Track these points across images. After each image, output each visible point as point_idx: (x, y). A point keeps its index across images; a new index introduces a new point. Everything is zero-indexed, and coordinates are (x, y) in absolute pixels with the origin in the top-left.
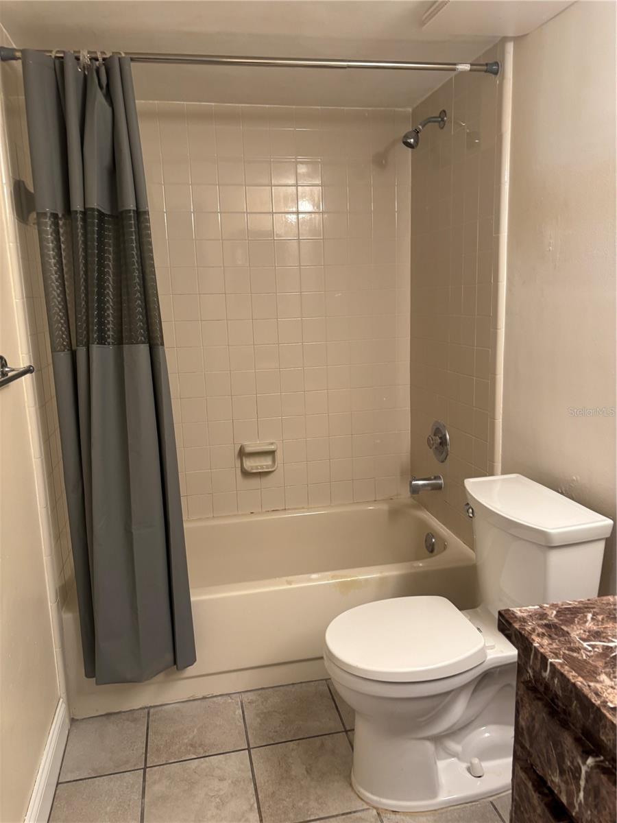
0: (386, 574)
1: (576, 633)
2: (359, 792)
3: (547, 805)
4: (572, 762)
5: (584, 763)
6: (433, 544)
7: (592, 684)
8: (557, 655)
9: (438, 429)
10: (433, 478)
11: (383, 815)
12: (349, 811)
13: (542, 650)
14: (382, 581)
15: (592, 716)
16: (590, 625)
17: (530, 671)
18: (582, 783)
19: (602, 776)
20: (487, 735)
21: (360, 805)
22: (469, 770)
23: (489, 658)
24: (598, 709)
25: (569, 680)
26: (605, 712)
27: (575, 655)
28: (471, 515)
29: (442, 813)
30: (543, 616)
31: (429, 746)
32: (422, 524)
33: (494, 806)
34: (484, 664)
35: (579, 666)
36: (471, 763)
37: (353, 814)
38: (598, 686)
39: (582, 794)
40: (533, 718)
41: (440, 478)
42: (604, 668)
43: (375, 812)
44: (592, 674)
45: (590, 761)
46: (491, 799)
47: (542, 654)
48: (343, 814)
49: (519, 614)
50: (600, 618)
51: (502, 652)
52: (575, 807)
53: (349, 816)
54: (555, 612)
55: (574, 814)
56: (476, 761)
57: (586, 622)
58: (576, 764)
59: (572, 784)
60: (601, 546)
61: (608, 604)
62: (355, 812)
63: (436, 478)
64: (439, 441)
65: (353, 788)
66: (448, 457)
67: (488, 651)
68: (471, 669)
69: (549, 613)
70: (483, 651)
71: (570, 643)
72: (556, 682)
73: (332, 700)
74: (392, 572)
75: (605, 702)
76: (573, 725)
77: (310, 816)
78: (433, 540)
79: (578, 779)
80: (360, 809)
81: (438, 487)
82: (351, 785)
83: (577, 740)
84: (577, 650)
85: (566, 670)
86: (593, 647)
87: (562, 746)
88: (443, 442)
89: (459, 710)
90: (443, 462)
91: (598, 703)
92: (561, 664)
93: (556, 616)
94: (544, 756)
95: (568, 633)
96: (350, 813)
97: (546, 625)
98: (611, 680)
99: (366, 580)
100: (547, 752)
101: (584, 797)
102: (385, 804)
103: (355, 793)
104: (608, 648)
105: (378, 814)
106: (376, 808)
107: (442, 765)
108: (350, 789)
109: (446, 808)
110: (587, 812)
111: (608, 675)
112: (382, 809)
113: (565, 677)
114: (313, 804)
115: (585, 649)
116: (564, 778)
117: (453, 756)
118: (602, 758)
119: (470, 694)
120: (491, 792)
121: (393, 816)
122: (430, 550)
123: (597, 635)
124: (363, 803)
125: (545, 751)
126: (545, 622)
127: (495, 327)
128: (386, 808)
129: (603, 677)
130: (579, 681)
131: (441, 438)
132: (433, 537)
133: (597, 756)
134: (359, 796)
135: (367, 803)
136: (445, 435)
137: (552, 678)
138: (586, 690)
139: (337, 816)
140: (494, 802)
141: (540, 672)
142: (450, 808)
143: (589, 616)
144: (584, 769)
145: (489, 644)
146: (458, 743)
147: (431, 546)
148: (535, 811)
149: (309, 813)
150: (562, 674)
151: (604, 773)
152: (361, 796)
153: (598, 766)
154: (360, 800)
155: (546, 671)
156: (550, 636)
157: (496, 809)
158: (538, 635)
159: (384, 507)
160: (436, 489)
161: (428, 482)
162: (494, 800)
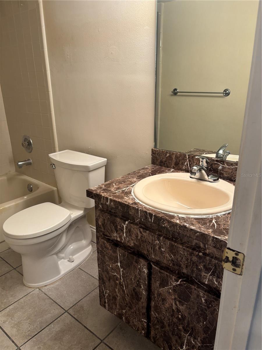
0: (18, 202)
1: (112, 189)
2: (29, 286)
3: (113, 245)
4: (120, 226)
5: (125, 224)
6: (32, 188)
7: (123, 200)
8: (110, 196)
9: (25, 138)
10: (27, 160)
11: (41, 289)
12: (27, 294)
13: (106, 196)
14: (17, 205)
15: (126, 208)
16: (115, 186)
17: (100, 206)
18: (125, 231)
19: (131, 225)
20: (72, 247)
21: (31, 290)
22: (69, 261)
23: (72, 217)
24: (128, 205)
25: (117, 201)
26: (130, 205)
27: (115, 195)
28: (54, 168)
29: (63, 279)
30: (101, 188)
31: (55, 256)
32: (25, 181)
33: (80, 269)
34: (71, 220)
35: (118, 197)
36: (69, 258)
37: (29, 294)
38: (125, 200)
39: (125, 235)
40: (104, 220)
41: (30, 160)
42: (125, 195)
43: (38, 289)
44: (122, 198)
45: (127, 222)
46: (78, 267)
47: (106, 197)
48: (25, 296)
49: (93, 189)
50: (117, 184)
51: (76, 214)
52: (123, 240)
53: (28, 295)
54: (104, 186)
55: (123, 242)
56: (71, 257)
57: (114, 186)
58: (122, 226)
59: (121, 233)
60: (104, 168)
61: (117, 180)
62: (30, 293)
63: (28, 160)
64: (27, 144)
65: (26, 286)
66: (33, 150)
67: (72, 215)
68: (67, 223)
69: (102, 186)
70: (70, 216)
71: (112, 192)
72: (112, 204)
73: (3, 261)
74: (19, 201)
75: (129, 203)
76: (118, 215)
77: (11, 303)
78: (31, 186)
79: (122, 231)
80: (32, 291)
81: (30, 164)
82: (24, 285)
83: (121, 219)
84: (115, 193)
85: (115, 199)
86: (119, 191)
87: (116, 223)
88: (29, 144)
89: (64, 239)
90: (30, 152)
91: (127, 204)
92: (113, 198)
93: (104, 187)
94: (109, 230)
95: (110, 190)
96: (28, 294)
97: (103, 190)
98: (128, 198)
99: (9, 207)
100: (111, 228)
101: (126, 235)
102: (41, 285)
103: (27, 287)
104: (123, 190)
105: (39, 289)
106: (38, 288)
107: (59, 262)
108: (25, 287)
109: (64, 276)
110: (127, 239)
111: (126, 197)
112: (40, 287)
113: (115, 200)
114: (10, 298)
115: (117, 192)
116: (118, 233)
117: (62, 259)
118: (129, 220)
119: (66, 233)
120: (78, 265)
121: (45, 287)
122: (31, 190)
123: (118, 188)
124: (32, 289)
125: (110, 228)
126: (102, 189)
127: (48, 91)
128: (41, 286)
129: (125, 198)
130: (120, 200)
131: (28, 142)
132: (31, 185)
133: (128, 221)
134: (29, 287)
135: (34, 288)
136: (30, 141)
137: (110, 203)
138: (123, 202)
139: (23, 297)
140: (80, 268)
141: (106, 203)
142: (65, 276)
143: (114, 184)
144: (125, 226)
145: (71, 213)
146: (63, 254)
147: (30, 189)
148: (108, 249)
149: (10, 302)
150: (114, 200)
151: (131, 224)
152: (30, 287)
153: (129, 223)
154: (30, 289)
155: (108, 202)
156: (106, 192)
157: (81, 269)
158: (102, 193)
159: (5, 178)
160: (28, 165)
161: (25, 162)
162: (80, 267)
